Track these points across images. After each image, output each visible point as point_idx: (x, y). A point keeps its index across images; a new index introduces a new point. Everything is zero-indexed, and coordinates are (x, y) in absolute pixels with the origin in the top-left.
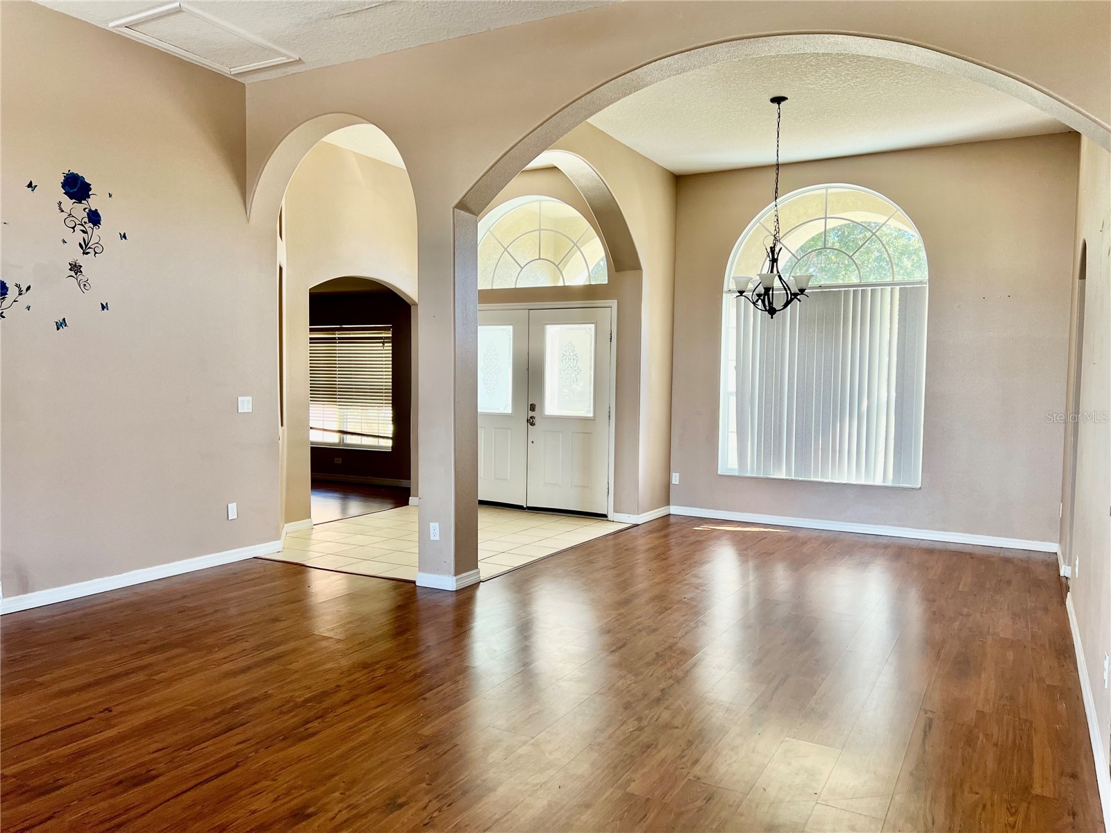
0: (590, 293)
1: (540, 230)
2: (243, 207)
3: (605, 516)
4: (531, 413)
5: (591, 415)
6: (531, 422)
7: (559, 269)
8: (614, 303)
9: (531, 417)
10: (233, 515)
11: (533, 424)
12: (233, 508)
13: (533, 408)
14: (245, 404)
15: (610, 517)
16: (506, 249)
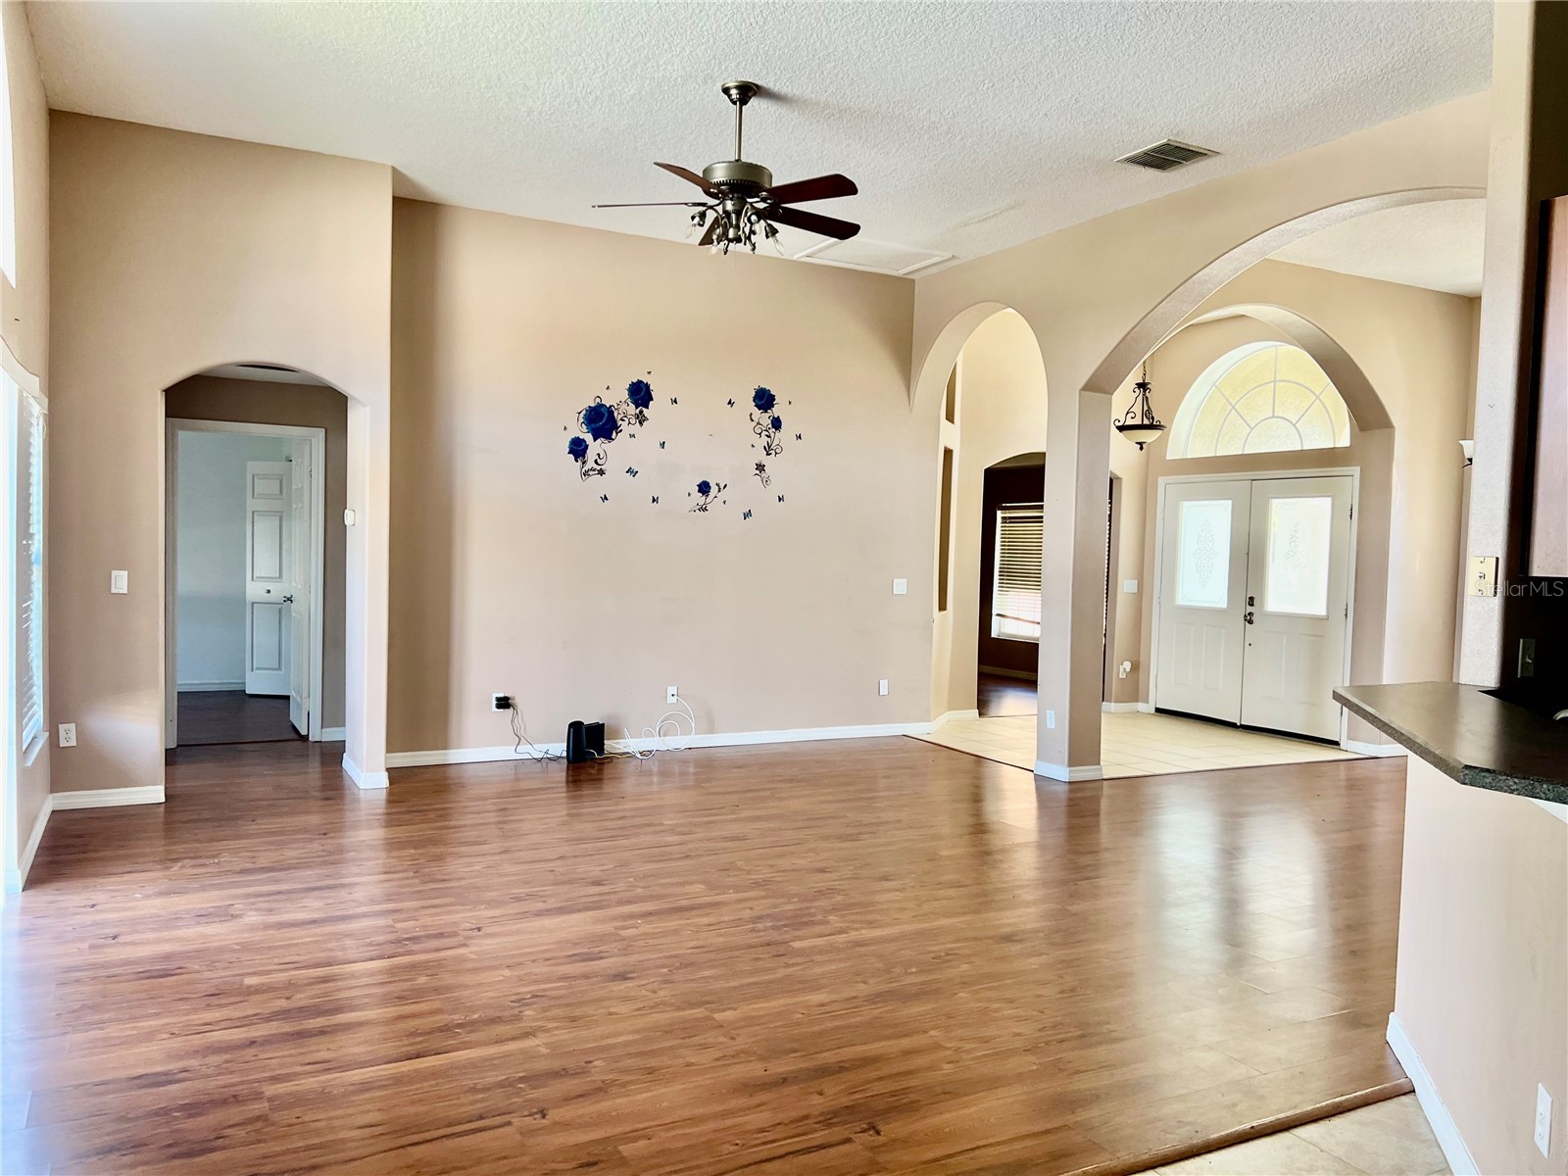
0: (1327, 458)
1: (1275, 382)
2: (906, 394)
3: (1337, 743)
4: (1250, 609)
5: (1323, 613)
6: (1249, 619)
7: (1296, 428)
8: (1356, 471)
9: (1249, 614)
10: (884, 691)
11: (1251, 622)
12: (884, 684)
13: (1251, 601)
14: (900, 586)
15: (1342, 747)
16: (1233, 407)
